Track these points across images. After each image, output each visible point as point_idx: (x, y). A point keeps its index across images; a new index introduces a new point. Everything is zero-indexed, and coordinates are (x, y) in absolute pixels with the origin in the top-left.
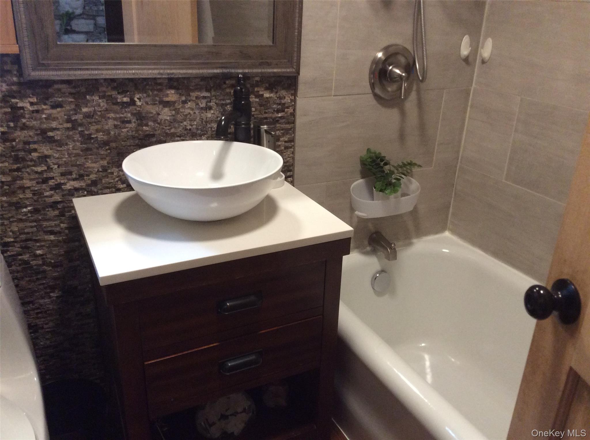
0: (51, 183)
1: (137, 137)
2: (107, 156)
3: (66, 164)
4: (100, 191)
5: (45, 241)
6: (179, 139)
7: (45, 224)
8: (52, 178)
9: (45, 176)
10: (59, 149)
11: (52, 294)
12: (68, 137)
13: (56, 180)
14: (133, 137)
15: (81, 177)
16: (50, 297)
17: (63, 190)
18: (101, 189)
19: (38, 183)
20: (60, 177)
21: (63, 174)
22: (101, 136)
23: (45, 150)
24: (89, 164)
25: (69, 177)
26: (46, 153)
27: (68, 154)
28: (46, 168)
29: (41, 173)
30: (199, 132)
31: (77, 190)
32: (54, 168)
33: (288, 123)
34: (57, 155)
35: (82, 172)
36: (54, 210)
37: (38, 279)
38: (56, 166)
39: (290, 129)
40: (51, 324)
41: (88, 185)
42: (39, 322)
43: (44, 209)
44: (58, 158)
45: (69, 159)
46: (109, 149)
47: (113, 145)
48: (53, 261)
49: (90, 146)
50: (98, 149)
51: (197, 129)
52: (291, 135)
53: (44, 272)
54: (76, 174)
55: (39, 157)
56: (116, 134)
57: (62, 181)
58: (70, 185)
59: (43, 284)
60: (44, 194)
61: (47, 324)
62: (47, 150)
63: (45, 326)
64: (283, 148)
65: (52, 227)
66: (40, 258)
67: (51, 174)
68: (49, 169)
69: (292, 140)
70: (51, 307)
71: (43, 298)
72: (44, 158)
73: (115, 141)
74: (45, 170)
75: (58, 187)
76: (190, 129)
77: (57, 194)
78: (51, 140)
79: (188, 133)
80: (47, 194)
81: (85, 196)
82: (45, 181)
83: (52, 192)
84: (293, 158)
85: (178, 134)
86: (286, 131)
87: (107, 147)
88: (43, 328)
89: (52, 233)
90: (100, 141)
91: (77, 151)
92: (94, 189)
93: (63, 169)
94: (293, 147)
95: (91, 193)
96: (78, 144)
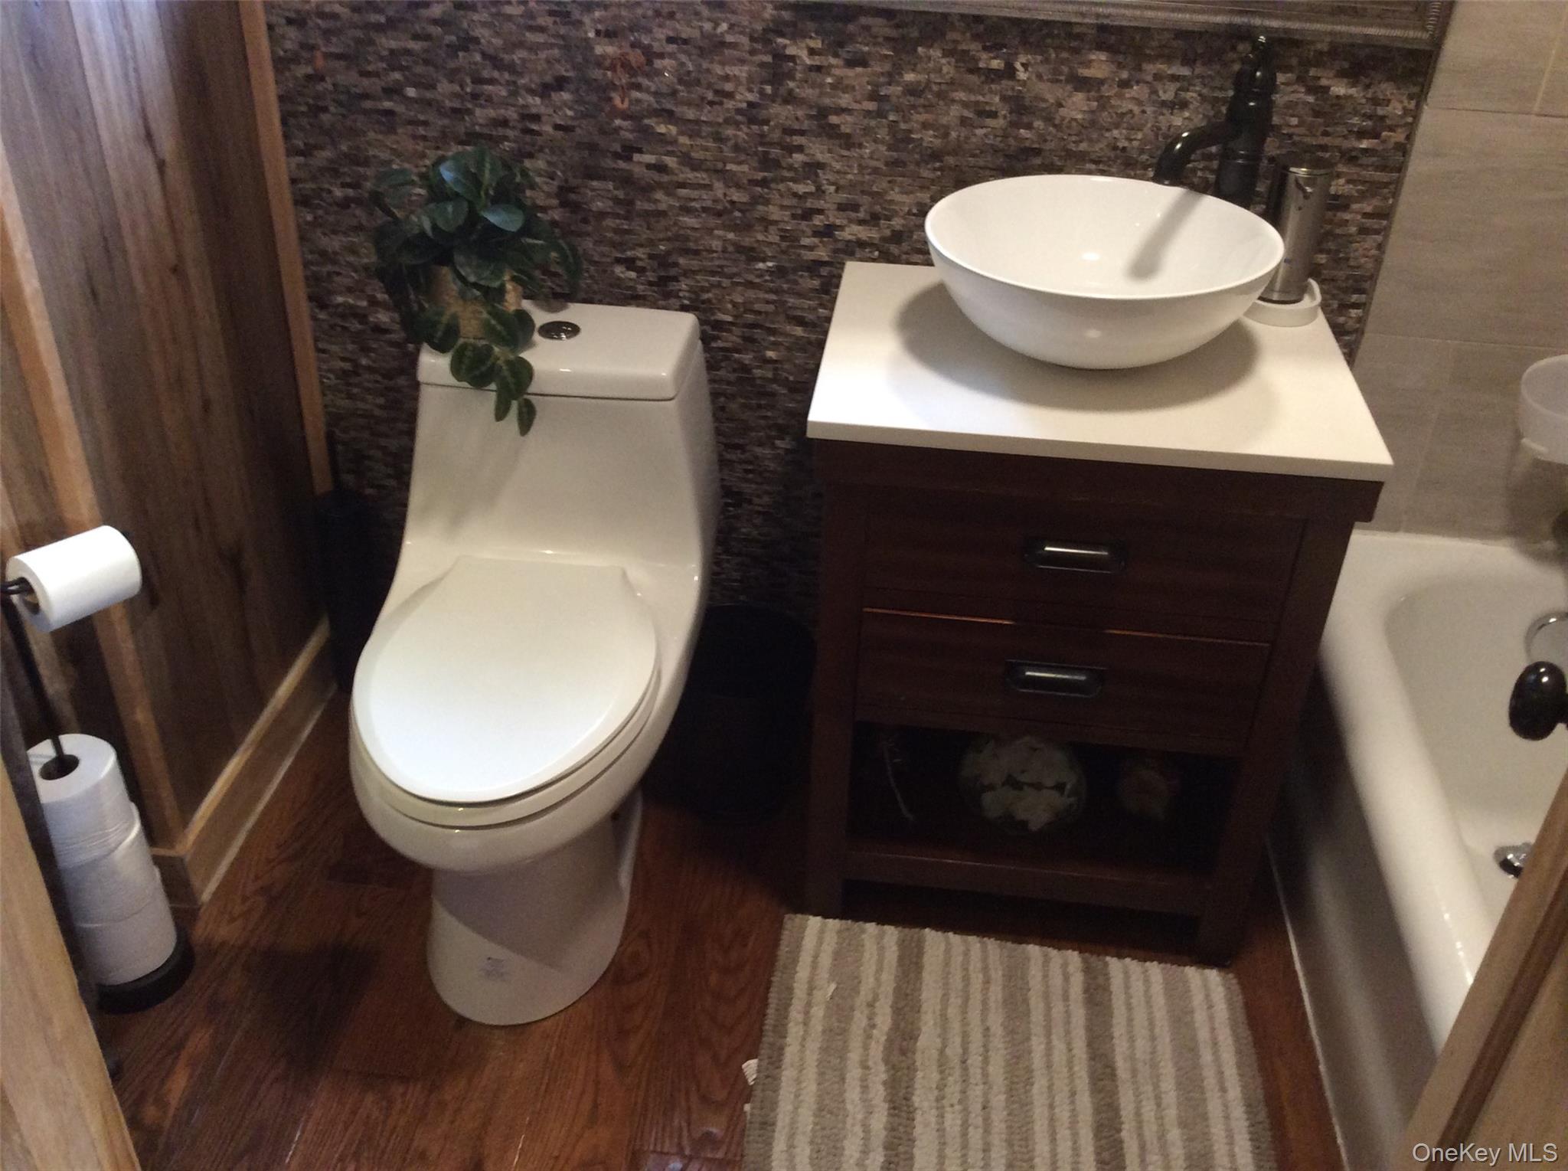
0: (818, 221)
1: (1002, 150)
2: (933, 182)
3: (852, 185)
4: (904, 257)
5: (787, 335)
6: (1093, 167)
7: (792, 301)
8: (820, 212)
9: (808, 205)
10: (845, 153)
11: (778, 442)
12: (867, 131)
13: (828, 217)
14: (996, 151)
15: (874, 219)
16: (774, 447)
17: (836, 241)
18: (907, 253)
19: (794, 216)
20: (836, 213)
21: (842, 208)
22: (929, 138)
23: (818, 150)
24: (895, 195)
25: (853, 215)
26: (820, 157)
27: (860, 165)
28: (812, 189)
29: (802, 197)
30: (1144, 157)
31: (861, 244)
32: (828, 192)
33: (1383, 168)
34: (837, 166)
35: (878, 208)
36: (811, 278)
37: (759, 406)
38: (832, 188)
39: (1386, 185)
40: (766, 499)
41: (884, 239)
42: (748, 488)
43: (795, 271)
44: (838, 172)
45: (860, 178)
46: (940, 169)
47: (951, 160)
48: (791, 378)
49: (904, 156)
50: (918, 164)
51: (1142, 151)
52: (1386, 199)
53: (773, 394)
54: (865, 211)
55: (806, 164)
56: (962, 139)
57: (838, 222)
58: (853, 232)
59: (765, 418)
60: (799, 241)
61: (759, 496)
62: (822, 153)
63: (756, 500)
64: (1353, 229)
65: (803, 309)
66: (770, 366)
67: (821, 204)
68: (820, 192)
69: (1385, 214)
70: (772, 466)
71: (761, 445)
72: (813, 168)
73: (955, 152)
74: (811, 194)
75: (827, 232)
76: (1124, 148)
77: (824, 246)
78: (832, 133)
79: (1117, 157)
80: (806, 241)
81: (874, 260)
82: (807, 215)
83: (816, 240)
84: (1378, 261)
85: (1093, 157)
86: (1373, 189)
87: (938, 165)
88: (750, 502)
89: (800, 322)
90: (927, 148)
91: (880, 165)
92: (894, 249)
93: (843, 197)
94: (1386, 231)
95: (888, 258)
96: (883, 148)
